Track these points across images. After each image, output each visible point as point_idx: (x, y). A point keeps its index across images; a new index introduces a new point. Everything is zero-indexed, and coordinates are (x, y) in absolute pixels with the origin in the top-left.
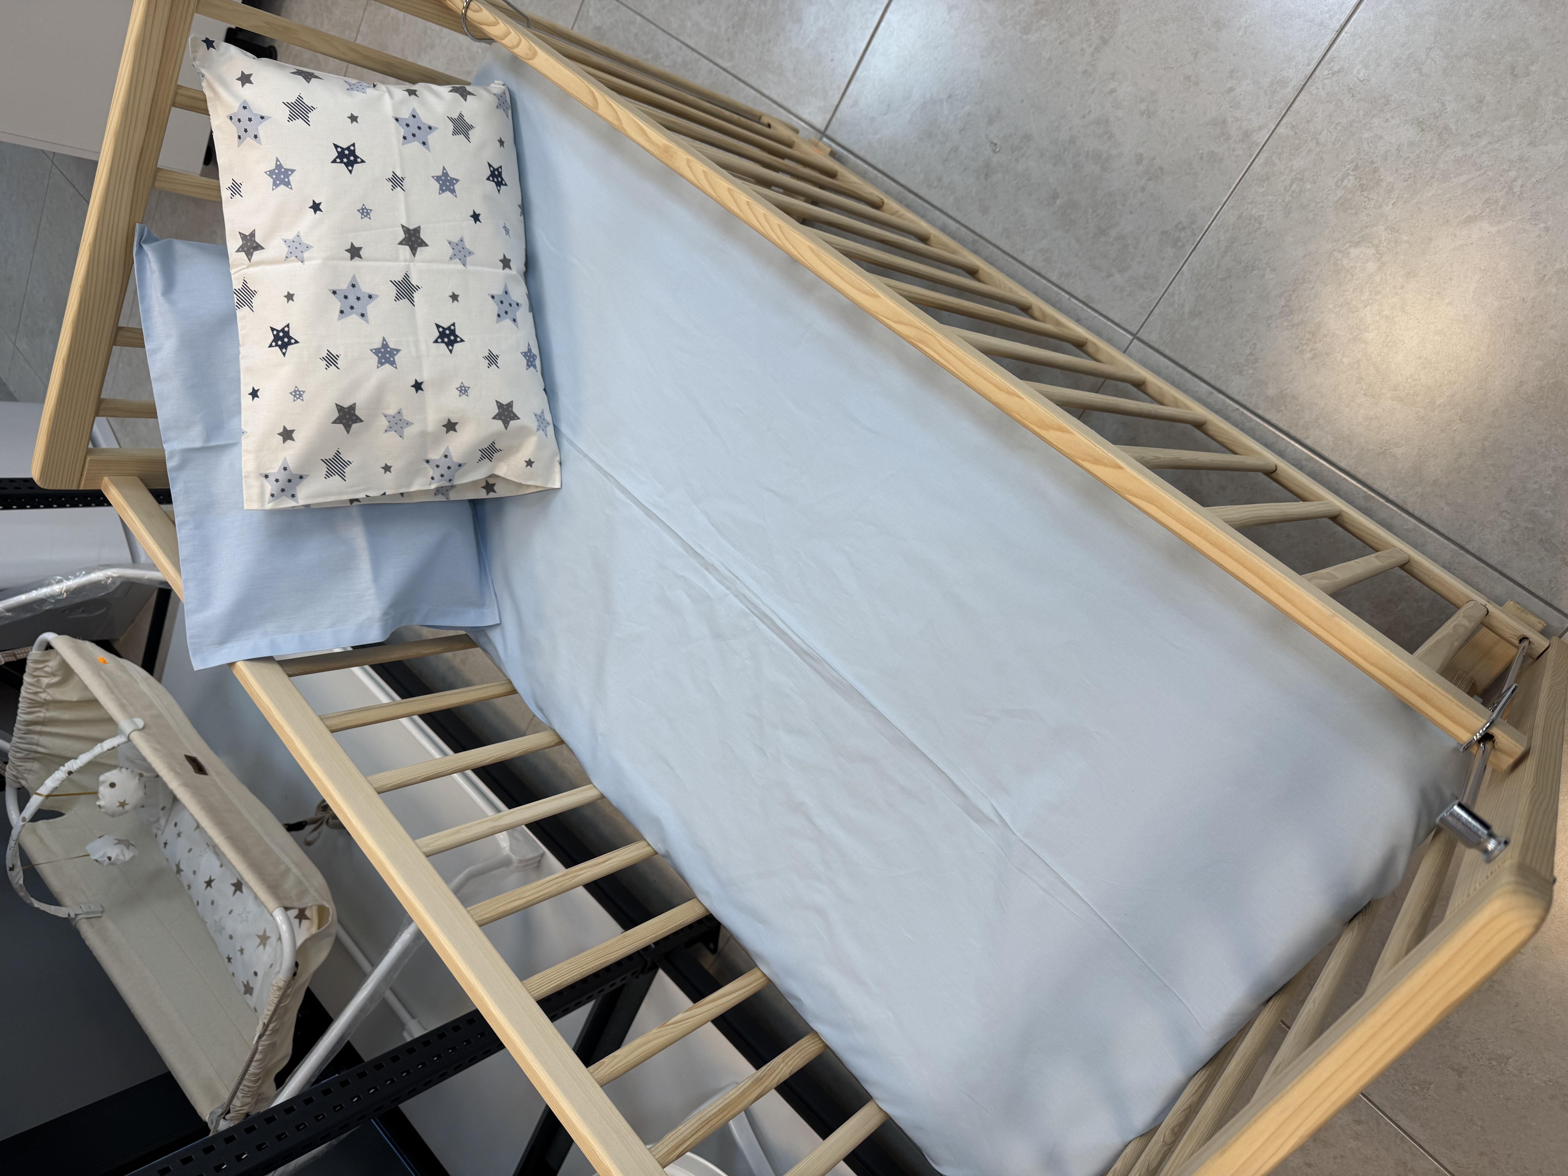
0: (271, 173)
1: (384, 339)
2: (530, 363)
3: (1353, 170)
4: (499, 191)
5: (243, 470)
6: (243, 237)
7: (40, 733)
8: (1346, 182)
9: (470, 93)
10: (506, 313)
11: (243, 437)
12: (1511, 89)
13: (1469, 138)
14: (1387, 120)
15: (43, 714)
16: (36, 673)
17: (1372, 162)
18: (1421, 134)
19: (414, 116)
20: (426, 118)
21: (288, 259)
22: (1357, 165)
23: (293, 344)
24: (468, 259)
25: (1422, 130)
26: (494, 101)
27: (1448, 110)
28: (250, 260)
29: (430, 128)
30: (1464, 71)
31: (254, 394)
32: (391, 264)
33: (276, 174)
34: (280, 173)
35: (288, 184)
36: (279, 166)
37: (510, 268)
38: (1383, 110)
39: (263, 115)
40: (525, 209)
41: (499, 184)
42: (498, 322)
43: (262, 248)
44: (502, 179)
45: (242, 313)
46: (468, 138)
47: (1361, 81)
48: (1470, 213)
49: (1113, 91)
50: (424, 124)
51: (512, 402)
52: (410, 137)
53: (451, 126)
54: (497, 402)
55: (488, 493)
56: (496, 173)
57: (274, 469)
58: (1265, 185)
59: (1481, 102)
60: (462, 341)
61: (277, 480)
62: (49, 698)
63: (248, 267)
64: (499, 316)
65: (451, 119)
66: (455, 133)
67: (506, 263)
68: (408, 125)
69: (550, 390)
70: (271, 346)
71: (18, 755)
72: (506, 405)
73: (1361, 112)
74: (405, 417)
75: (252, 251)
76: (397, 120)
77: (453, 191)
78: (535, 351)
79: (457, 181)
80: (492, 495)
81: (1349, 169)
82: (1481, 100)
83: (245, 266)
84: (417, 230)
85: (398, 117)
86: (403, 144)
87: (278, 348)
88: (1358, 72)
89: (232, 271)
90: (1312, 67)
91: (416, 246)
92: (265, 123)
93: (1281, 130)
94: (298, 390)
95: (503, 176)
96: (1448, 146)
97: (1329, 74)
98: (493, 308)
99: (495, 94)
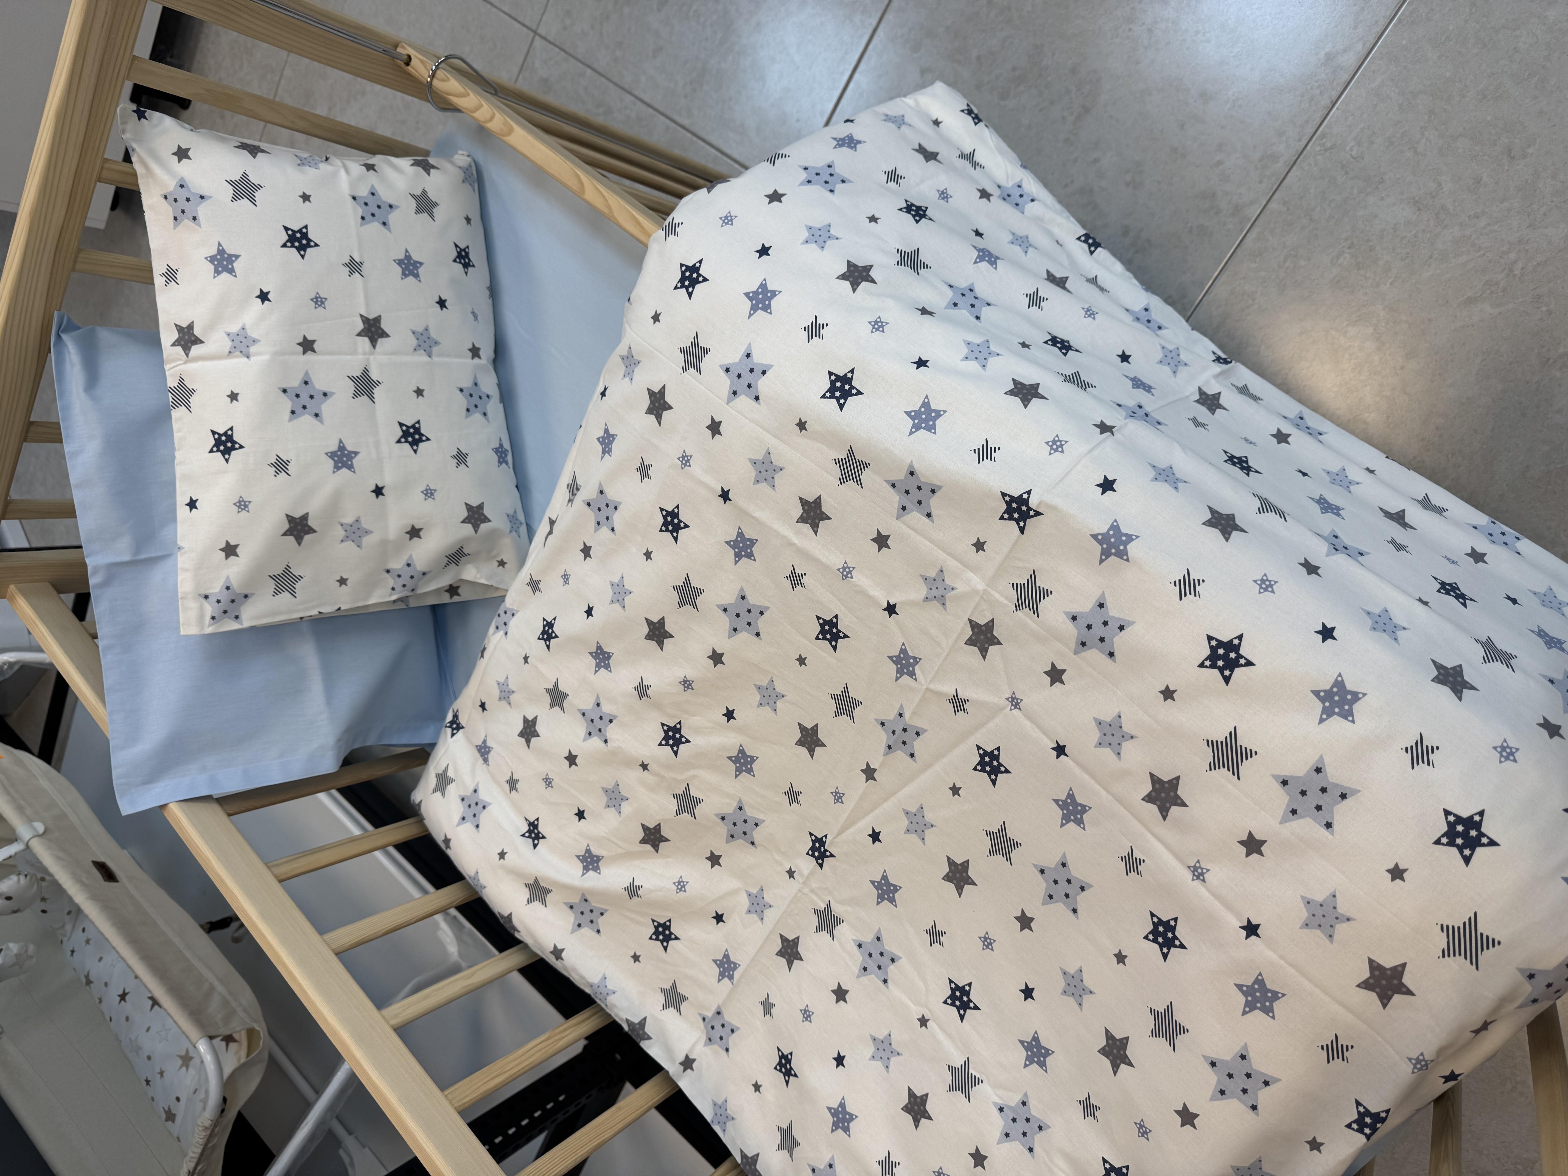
0: (212, 259)
1: (341, 441)
2: (502, 460)
3: (1349, 248)
4: (466, 273)
5: (180, 590)
6: (180, 329)
8: (1341, 260)
9: (433, 167)
10: (476, 406)
11: (179, 554)
12: (1508, 170)
13: (1467, 219)
14: (1382, 199)
17: (1368, 241)
18: (1417, 214)
19: (373, 194)
20: (385, 195)
21: (232, 355)
22: (1352, 244)
23: (237, 449)
24: (435, 350)
25: (1419, 209)
26: (461, 175)
27: (1445, 189)
28: (187, 355)
29: (391, 206)
30: (1460, 151)
31: (192, 504)
32: (349, 357)
33: (217, 260)
34: (223, 259)
35: (231, 271)
36: (221, 251)
37: (479, 357)
38: (1378, 188)
39: (203, 194)
40: (494, 291)
41: (467, 265)
42: (467, 417)
43: (202, 342)
44: (469, 260)
45: (178, 414)
46: (432, 217)
47: (1354, 158)
48: (1469, 294)
49: (1096, 161)
50: (385, 202)
51: (483, 503)
52: (368, 217)
53: (413, 204)
54: (466, 504)
55: (451, 597)
56: (463, 253)
57: (216, 588)
58: (1258, 260)
59: (1479, 182)
60: (428, 439)
61: (218, 601)
63: (185, 363)
64: (468, 410)
65: (413, 196)
66: (418, 211)
67: (475, 352)
68: (366, 204)
69: (522, 487)
70: (211, 451)
72: (476, 507)
73: (1355, 191)
74: (364, 526)
75: (190, 345)
76: (354, 198)
77: (417, 276)
78: (507, 445)
79: (421, 264)
80: (456, 599)
81: (1344, 247)
82: (1478, 181)
83: (182, 362)
84: (378, 320)
85: (355, 194)
86: (362, 225)
87: (219, 454)
88: (1351, 149)
89: (167, 367)
90: (1304, 143)
91: (376, 337)
92: (205, 203)
93: (1273, 205)
94: (243, 501)
95: (471, 256)
96: (1446, 227)
97: (1321, 150)
98: (461, 401)
99: (460, 168)
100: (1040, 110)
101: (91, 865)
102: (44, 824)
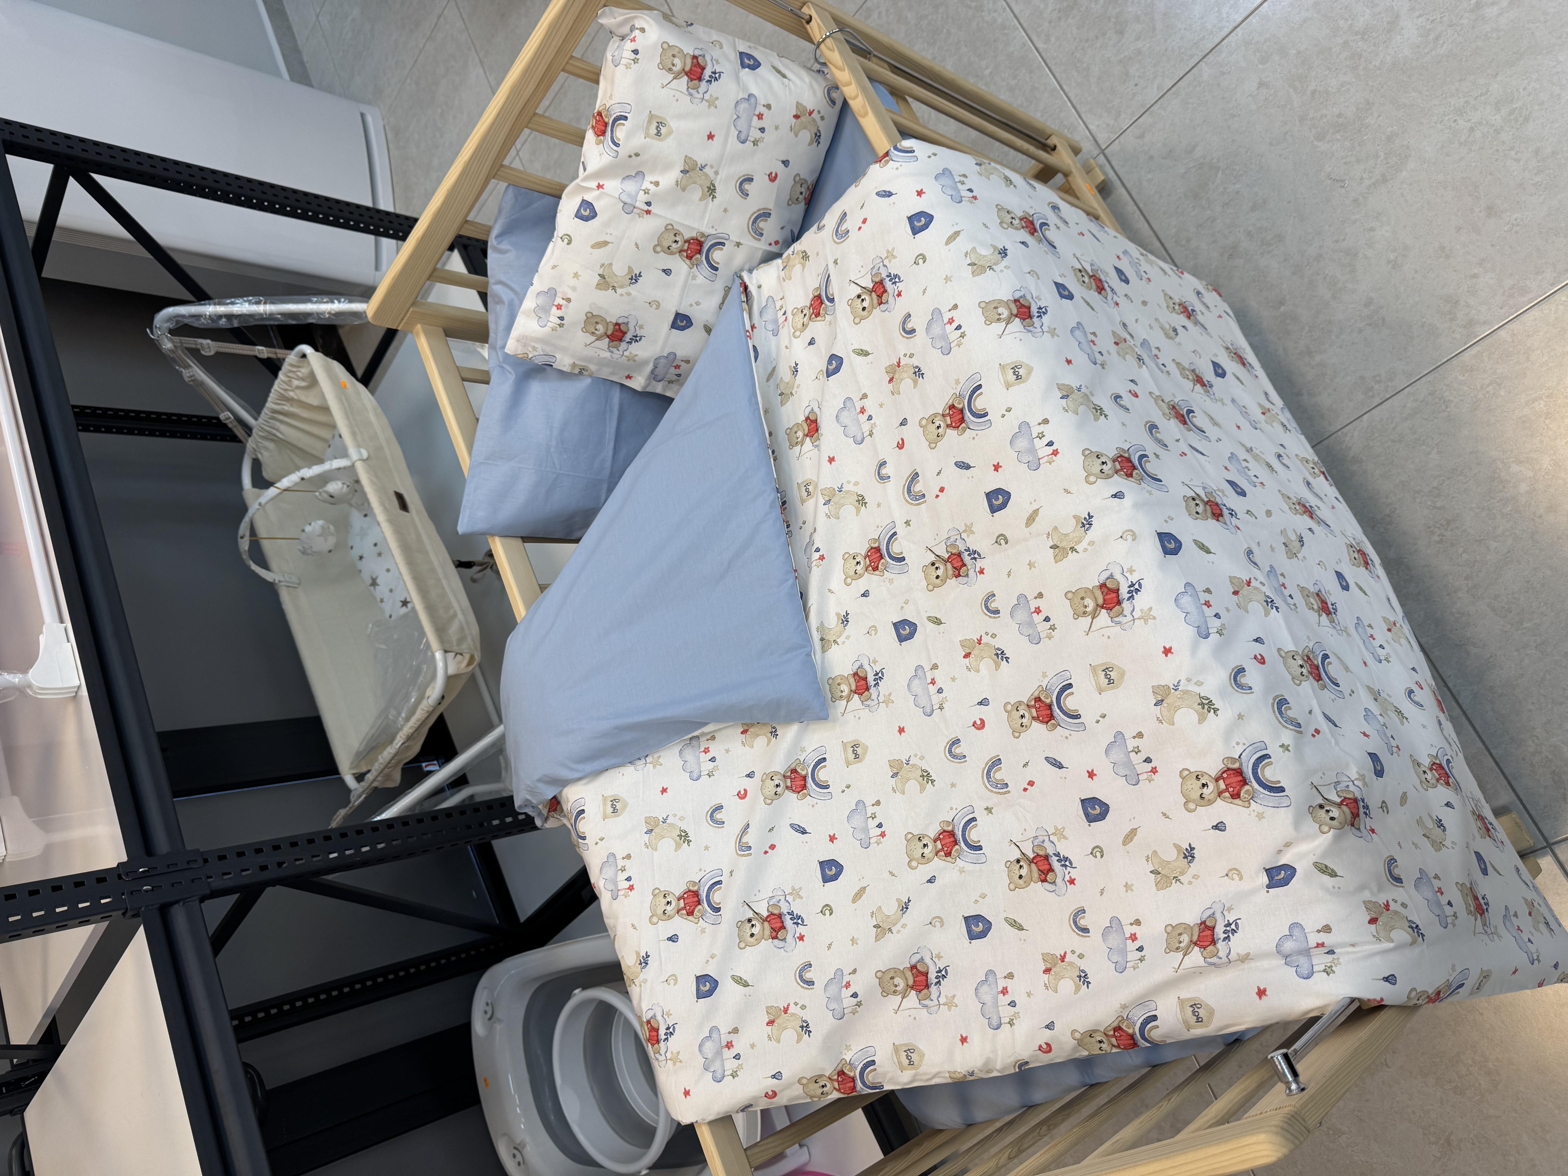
7: (281, 422)
15: (287, 408)
16: (290, 375)
49: (1372, 229)
58: (1467, 375)
62: (295, 397)
71: (261, 434)
100: (1345, 163)
101: (393, 494)
102: (368, 452)
